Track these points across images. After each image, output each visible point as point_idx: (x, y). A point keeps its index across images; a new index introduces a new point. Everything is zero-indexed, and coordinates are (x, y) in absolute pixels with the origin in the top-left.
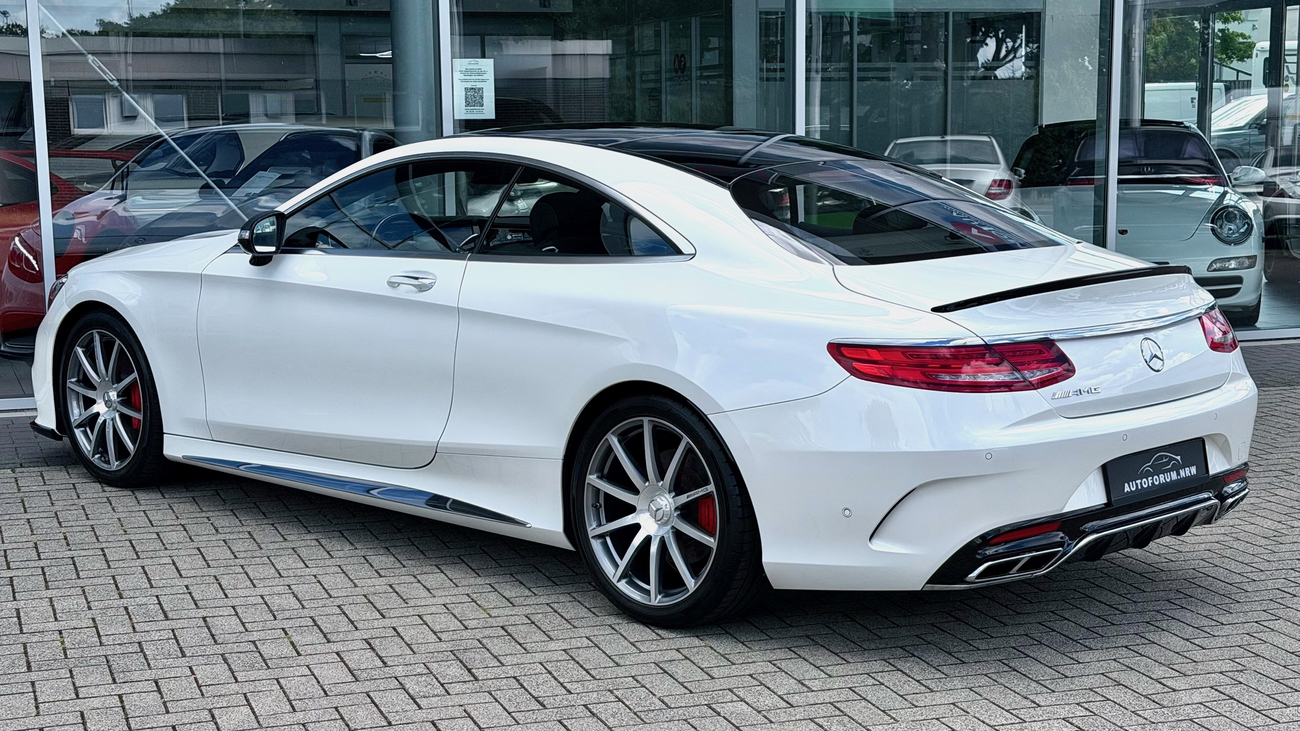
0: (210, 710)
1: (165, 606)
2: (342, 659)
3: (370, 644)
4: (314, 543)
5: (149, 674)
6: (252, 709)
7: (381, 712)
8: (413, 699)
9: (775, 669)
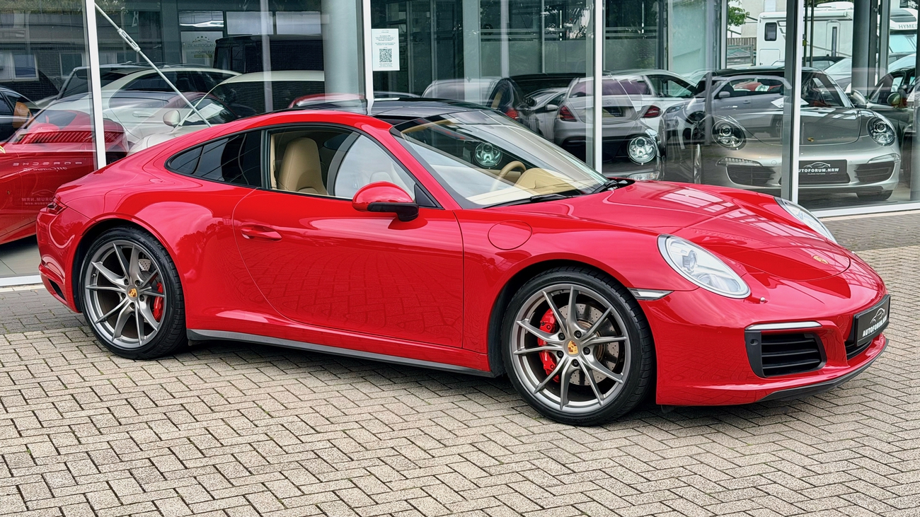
0: (406, 500)
1: (308, 423)
2: (466, 459)
7: (529, 499)
8: (543, 488)
9: (777, 459)
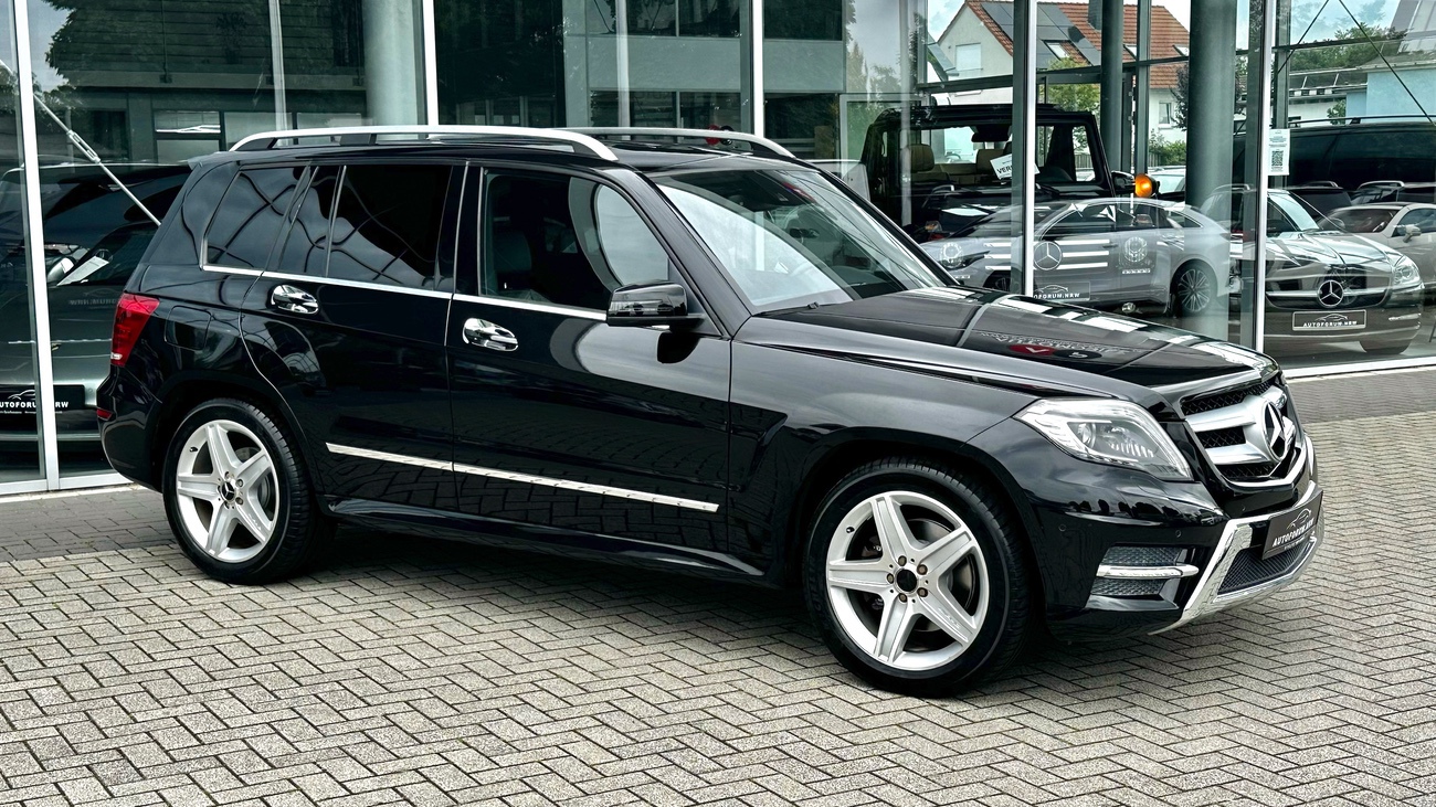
3: (598, 720)
4: (448, 619)
5: (401, 764)
6: (542, 795)
